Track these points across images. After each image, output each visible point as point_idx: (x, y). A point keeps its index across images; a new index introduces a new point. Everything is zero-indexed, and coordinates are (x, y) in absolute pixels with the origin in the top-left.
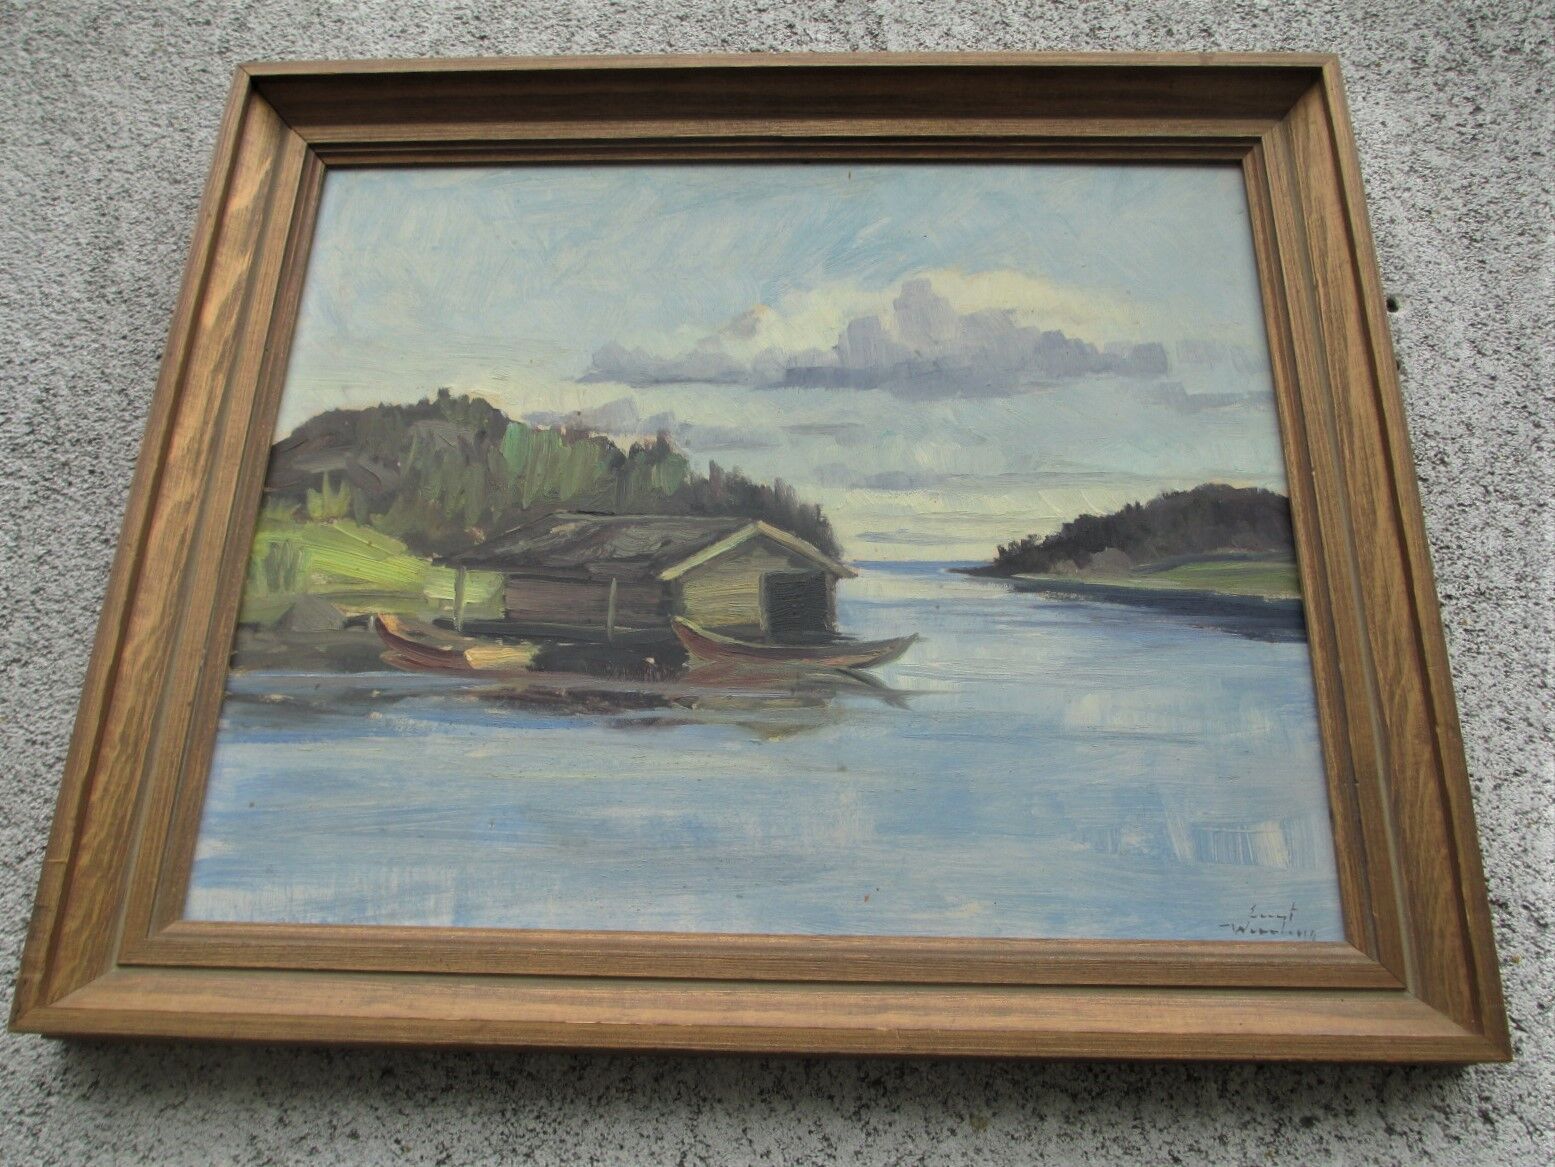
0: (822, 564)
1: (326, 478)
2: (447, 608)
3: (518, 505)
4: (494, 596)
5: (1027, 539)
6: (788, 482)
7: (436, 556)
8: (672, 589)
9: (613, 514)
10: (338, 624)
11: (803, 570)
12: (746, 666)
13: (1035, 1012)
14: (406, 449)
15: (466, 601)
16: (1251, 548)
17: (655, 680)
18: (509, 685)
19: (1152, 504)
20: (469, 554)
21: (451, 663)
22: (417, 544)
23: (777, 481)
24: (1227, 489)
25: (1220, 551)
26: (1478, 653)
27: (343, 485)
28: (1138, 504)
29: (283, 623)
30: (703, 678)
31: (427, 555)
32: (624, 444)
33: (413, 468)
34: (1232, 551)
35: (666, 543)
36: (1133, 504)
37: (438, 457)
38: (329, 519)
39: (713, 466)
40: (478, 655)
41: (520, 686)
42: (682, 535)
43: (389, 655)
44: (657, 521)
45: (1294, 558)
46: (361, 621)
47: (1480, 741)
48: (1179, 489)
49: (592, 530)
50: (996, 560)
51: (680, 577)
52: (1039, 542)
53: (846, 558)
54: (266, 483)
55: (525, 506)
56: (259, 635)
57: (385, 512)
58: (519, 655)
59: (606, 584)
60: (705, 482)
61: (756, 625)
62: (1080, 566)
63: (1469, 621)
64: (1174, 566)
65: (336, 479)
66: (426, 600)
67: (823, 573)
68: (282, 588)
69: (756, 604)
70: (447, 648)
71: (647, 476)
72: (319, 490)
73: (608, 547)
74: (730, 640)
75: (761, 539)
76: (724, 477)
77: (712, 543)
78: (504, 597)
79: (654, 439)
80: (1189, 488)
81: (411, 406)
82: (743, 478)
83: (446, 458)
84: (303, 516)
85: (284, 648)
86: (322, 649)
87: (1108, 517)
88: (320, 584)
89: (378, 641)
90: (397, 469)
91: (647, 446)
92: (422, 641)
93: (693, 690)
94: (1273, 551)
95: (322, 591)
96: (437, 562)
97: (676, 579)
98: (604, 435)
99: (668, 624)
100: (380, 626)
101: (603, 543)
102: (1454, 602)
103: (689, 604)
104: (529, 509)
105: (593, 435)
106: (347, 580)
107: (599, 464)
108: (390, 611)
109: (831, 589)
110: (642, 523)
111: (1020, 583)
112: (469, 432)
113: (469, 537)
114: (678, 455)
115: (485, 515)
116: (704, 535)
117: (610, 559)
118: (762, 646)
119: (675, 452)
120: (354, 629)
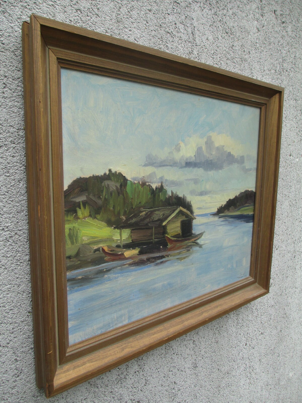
0: (191, 216)
1: (81, 203)
2: (119, 242)
3: (132, 208)
4: (129, 236)
5: (221, 206)
6: (185, 195)
7: (114, 226)
8: (165, 227)
9: (153, 208)
10: (92, 251)
11: (187, 219)
12: (178, 244)
13: (220, 305)
14: (102, 191)
15: (123, 238)
17: (162, 252)
18: (134, 260)
19: (239, 195)
20: (122, 225)
21: (121, 257)
22: (109, 223)
23: (184, 195)
25: (246, 205)
27: (86, 205)
29: (78, 254)
30: (171, 249)
31: (112, 226)
32: (154, 186)
33: (105, 198)
35: (163, 215)
36: (236, 196)
37: (111, 194)
38: (84, 218)
39: (172, 193)
40: (128, 253)
41: (136, 260)
42: (167, 212)
43: (106, 258)
44: (162, 209)
45: (254, 205)
46: (98, 250)
48: (242, 192)
49: (149, 213)
50: (217, 211)
51: (166, 224)
52: (223, 206)
53: (195, 214)
55: (134, 208)
56: (71, 260)
57: (99, 214)
58: (135, 251)
59: (152, 229)
60: (170, 197)
61: (180, 234)
62: (228, 211)
64: (240, 209)
65: (85, 204)
66: (113, 240)
67: (191, 219)
68: (75, 243)
69: (179, 229)
70: (120, 253)
71: (159, 195)
72: (80, 208)
73: (152, 218)
74: (175, 239)
75: (181, 212)
76: (174, 195)
77: (172, 214)
78: (131, 236)
79: (160, 184)
81: (102, 176)
82: (177, 195)
83: (113, 194)
84: (77, 218)
85: (79, 262)
86: (89, 260)
87: (233, 199)
88: (86, 240)
89: (103, 255)
90: (101, 198)
91: (159, 187)
92: (114, 252)
93: (169, 253)
94: (252, 204)
95: (87, 242)
96: (115, 228)
97: (165, 225)
98: (150, 184)
99: (164, 237)
100: (103, 250)
101: (151, 217)
103: (168, 231)
104: (135, 208)
105: (147, 184)
106: (92, 238)
107: (149, 193)
108: (105, 245)
109: (192, 223)
110: (158, 210)
111: (220, 216)
112: (118, 185)
113: (122, 219)
114: (165, 189)
115: (125, 212)
116: (170, 212)
117: (153, 221)
118: (181, 239)
119: (165, 188)
120: (97, 252)
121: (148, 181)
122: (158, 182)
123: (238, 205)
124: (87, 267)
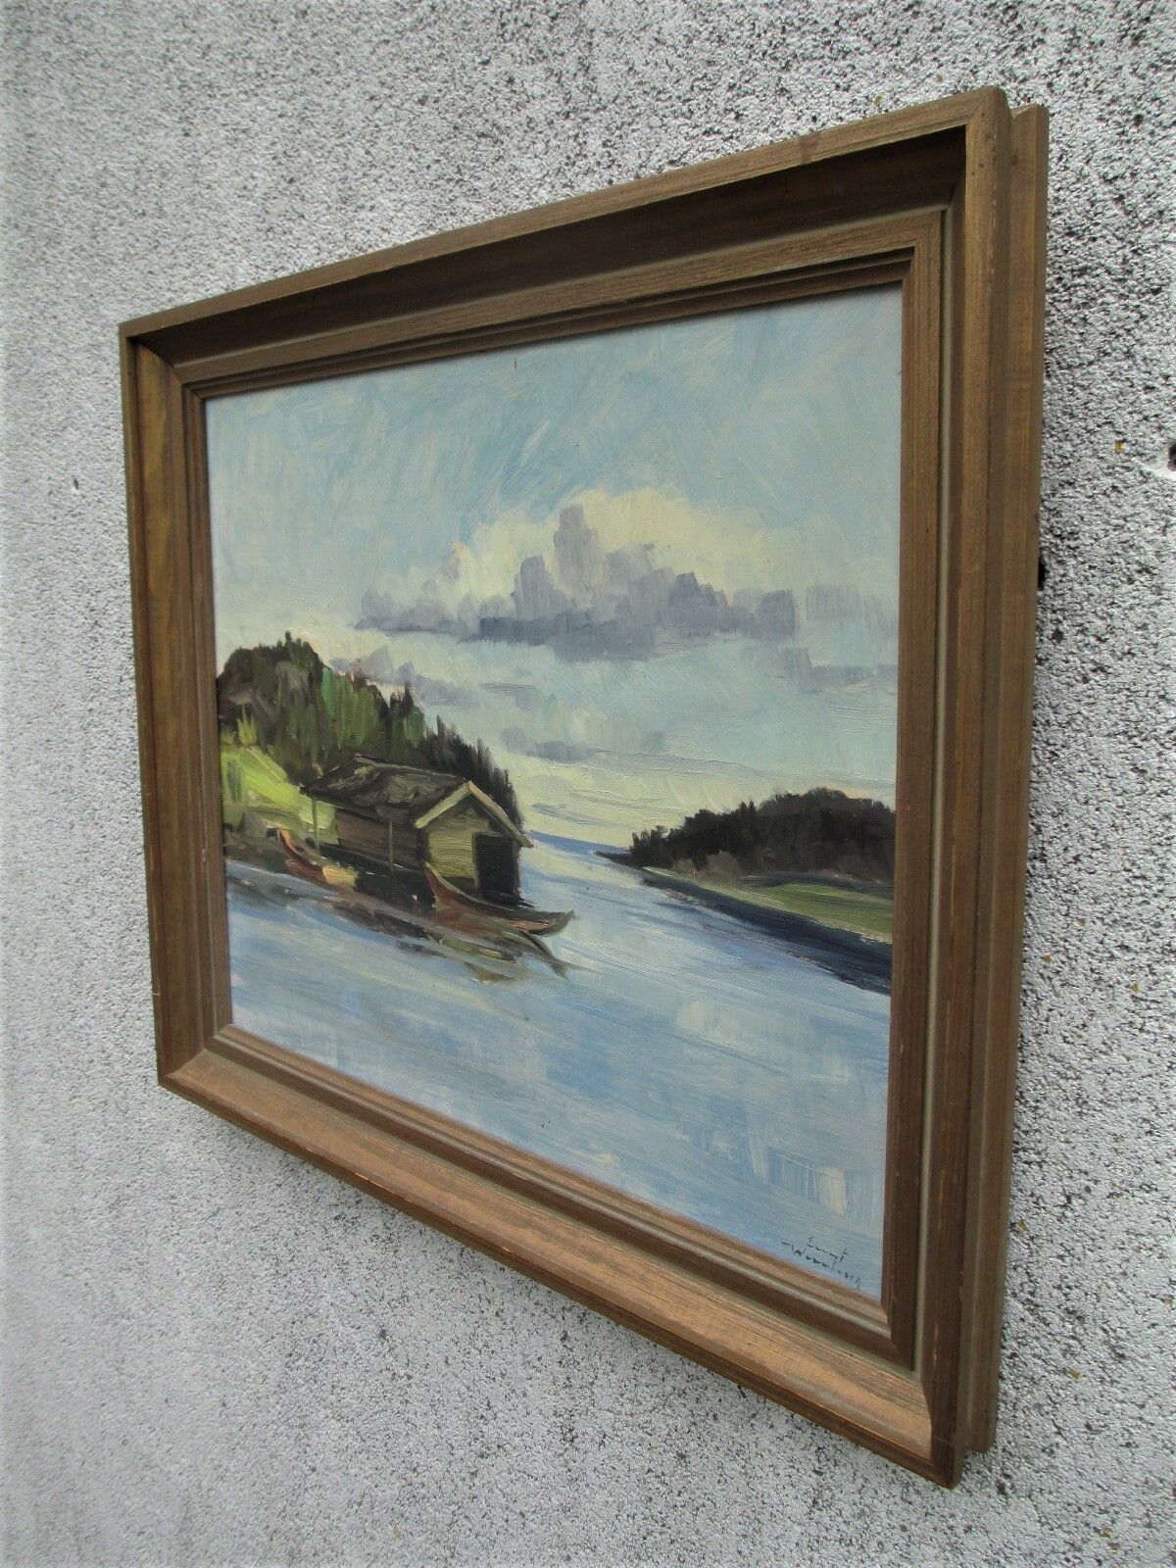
0: (511, 831)
1: (244, 710)
2: (310, 831)
3: (335, 746)
4: (332, 825)
5: (656, 830)
6: (486, 744)
7: (301, 785)
8: (422, 836)
9: (386, 762)
10: (265, 831)
11: (500, 835)
12: (469, 915)
14: (276, 688)
15: (319, 826)
16: (855, 875)
17: (418, 914)
18: (347, 900)
19: (767, 805)
20: (316, 787)
21: (317, 876)
22: (291, 774)
23: (479, 741)
24: (840, 797)
25: (825, 873)
26: (1141, 1030)
27: (252, 717)
28: (752, 804)
29: (241, 827)
30: (444, 919)
31: (297, 784)
32: (387, 693)
33: (281, 707)
34: (836, 876)
35: (417, 794)
36: (748, 804)
37: (292, 697)
38: (249, 746)
39: (440, 726)
40: (333, 873)
41: (350, 902)
42: (428, 789)
43: (290, 863)
44: (411, 772)
46: (274, 833)
47: (1109, 1138)
48: (792, 792)
49: (376, 775)
50: (632, 850)
51: (427, 827)
52: (666, 835)
53: (527, 827)
54: (219, 712)
55: (339, 748)
56: (232, 834)
57: (273, 743)
58: (349, 877)
59: (387, 825)
60: (435, 737)
61: (472, 881)
62: (698, 868)
63: (1142, 986)
64: (779, 883)
65: (248, 712)
66: (301, 823)
67: (511, 840)
68: (237, 799)
69: (470, 860)
70: (314, 863)
71: (401, 726)
72: (242, 720)
73: (386, 793)
74: (459, 891)
75: (471, 799)
76: (446, 734)
77: (444, 798)
78: (337, 827)
79: (402, 690)
80: (802, 791)
81: (274, 648)
82: (458, 738)
83: (296, 699)
84: (238, 742)
85: (244, 847)
86: (260, 851)
87: (725, 815)
88: (253, 800)
89: (282, 851)
90: (274, 705)
91: (399, 698)
92: (302, 855)
93: (439, 929)
94: (878, 882)
95: (255, 805)
96: (302, 791)
97: (425, 828)
98: (374, 684)
99: (422, 868)
100: (283, 839)
101: (382, 788)
102: (1131, 955)
103: (434, 853)
104: (341, 751)
105: (369, 683)
106: (265, 799)
107: (374, 713)
108: (285, 827)
109: (517, 857)
110: (403, 773)
111: (649, 876)
112: (305, 675)
113: (315, 772)
114: (417, 709)
115: (321, 754)
116: (437, 790)
117: (387, 804)
118: (474, 900)
119: (416, 704)
120: (272, 838)
121: (371, 673)
122: (398, 684)
123: (767, 859)
124: (258, 865)
